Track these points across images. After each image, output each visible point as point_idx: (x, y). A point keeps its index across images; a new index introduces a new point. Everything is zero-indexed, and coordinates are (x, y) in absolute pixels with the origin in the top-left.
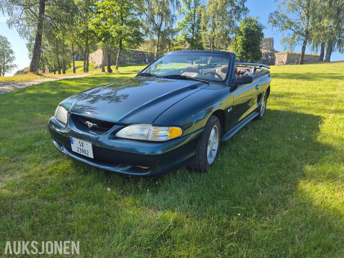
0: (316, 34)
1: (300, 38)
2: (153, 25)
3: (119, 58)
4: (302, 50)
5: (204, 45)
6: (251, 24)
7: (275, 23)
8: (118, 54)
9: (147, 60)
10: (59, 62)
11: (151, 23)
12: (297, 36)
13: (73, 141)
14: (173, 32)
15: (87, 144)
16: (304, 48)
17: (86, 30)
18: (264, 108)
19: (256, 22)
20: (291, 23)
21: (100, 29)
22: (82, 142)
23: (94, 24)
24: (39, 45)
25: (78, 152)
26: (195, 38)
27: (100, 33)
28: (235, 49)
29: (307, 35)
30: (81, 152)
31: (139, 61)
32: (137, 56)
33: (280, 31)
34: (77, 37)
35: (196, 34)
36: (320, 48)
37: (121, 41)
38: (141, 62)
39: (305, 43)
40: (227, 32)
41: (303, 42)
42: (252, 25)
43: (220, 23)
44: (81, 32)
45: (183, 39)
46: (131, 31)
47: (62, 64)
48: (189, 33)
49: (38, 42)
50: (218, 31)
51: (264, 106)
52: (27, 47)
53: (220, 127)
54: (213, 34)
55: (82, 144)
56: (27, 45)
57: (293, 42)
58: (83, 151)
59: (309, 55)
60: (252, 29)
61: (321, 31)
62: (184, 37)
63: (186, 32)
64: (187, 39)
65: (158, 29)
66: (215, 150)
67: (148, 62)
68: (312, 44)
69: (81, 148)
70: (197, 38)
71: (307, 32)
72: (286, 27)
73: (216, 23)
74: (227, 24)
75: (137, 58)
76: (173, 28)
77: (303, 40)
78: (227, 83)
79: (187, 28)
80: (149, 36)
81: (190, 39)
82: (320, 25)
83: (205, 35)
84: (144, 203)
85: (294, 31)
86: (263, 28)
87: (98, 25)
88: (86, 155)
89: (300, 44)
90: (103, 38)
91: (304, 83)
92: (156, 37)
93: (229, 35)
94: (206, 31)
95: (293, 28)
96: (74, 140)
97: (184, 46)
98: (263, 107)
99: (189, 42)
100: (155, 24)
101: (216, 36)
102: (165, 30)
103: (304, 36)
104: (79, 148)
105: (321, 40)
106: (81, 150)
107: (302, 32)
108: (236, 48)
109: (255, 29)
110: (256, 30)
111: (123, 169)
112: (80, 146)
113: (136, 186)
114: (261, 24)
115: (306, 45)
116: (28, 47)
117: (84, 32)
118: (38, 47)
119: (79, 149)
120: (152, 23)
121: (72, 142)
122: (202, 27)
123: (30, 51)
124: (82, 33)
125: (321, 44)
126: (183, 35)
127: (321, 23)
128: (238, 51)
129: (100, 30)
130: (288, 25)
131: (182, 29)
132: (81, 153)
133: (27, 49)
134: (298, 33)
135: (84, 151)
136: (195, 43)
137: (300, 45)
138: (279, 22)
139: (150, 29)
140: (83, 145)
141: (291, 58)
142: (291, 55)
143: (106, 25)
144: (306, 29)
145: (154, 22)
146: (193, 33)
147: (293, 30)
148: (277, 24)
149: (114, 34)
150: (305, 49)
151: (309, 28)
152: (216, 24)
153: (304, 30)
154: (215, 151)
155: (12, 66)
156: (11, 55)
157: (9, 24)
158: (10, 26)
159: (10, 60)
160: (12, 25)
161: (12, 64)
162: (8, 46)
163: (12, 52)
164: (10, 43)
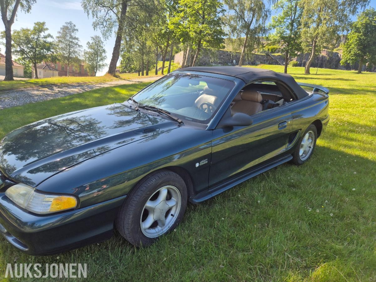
2: (242, 22)
3: (195, 60)
5: (303, 45)
6: (373, 18)
8: (195, 56)
9: (234, 61)
10: (143, 62)
11: (239, 21)
14: (264, 31)
17: (167, 30)
21: (180, 28)
23: (174, 24)
26: (292, 36)
27: (179, 33)
28: (346, 49)
31: (226, 62)
32: (224, 56)
34: (159, 38)
35: (295, 32)
37: (200, 41)
38: (227, 63)
40: (336, 29)
42: (375, 19)
45: (277, 38)
46: (211, 31)
47: (146, 65)
48: (286, 30)
49: (118, 44)
50: (323, 28)
54: (316, 32)
60: (374, 24)
62: (279, 35)
63: (282, 29)
64: (283, 38)
65: (247, 26)
67: (236, 63)
70: (295, 36)
75: (224, 59)
78: (208, 124)
79: (284, 25)
80: (236, 35)
81: (286, 37)
83: (306, 33)
87: (177, 25)
90: (182, 39)
92: (243, 36)
93: (338, 33)
94: (309, 27)
97: (280, 45)
99: (285, 42)
100: (245, 21)
101: (320, 35)
102: (256, 28)
108: (348, 48)
118: (117, 49)
120: (241, 20)
122: (303, 23)
124: (164, 33)
126: (278, 33)
128: (350, 52)
129: (179, 30)
131: (278, 26)
136: (292, 42)
139: (238, 27)
145: (244, 19)
146: (291, 30)
149: (192, 34)
152: (322, 18)
155: (103, 65)
156: (103, 55)
157: (95, 26)
158: (95, 28)
159: (102, 59)
160: (96, 27)
161: (104, 63)
162: (101, 45)
163: (104, 51)
164: (103, 42)
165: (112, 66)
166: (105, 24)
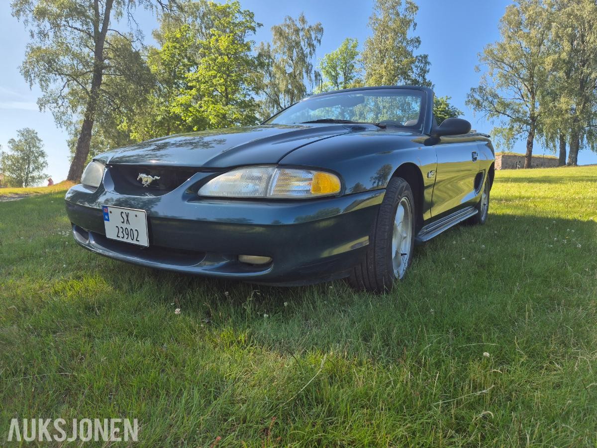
0: (548, 121)
1: (521, 128)
2: (277, 108)
4: (528, 147)
6: (438, 108)
7: (478, 104)
11: (273, 106)
12: (516, 126)
13: (109, 213)
15: (136, 216)
16: (530, 144)
17: (166, 115)
18: (485, 207)
19: (446, 104)
20: (506, 105)
21: (191, 112)
22: (127, 211)
23: (181, 104)
24: (87, 137)
25: (118, 239)
27: (190, 119)
29: (534, 123)
30: (123, 238)
33: (487, 116)
34: (152, 128)
36: (558, 143)
39: (531, 135)
41: (527, 134)
42: (440, 109)
43: (387, 105)
44: (159, 118)
46: (242, 115)
49: (86, 132)
51: (485, 203)
52: (69, 145)
53: (413, 207)
55: (127, 216)
56: (69, 142)
57: (510, 136)
58: (128, 235)
59: (540, 158)
60: (439, 115)
61: (558, 116)
66: (406, 254)
68: (544, 138)
69: (125, 226)
71: (533, 118)
72: (497, 111)
73: (381, 105)
74: (398, 108)
76: (309, 114)
77: (528, 131)
78: (421, 129)
82: (555, 107)
84: (256, 338)
85: (510, 117)
86: (458, 114)
87: (187, 107)
88: (134, 242)
89: (523, 136)
90: (196, 127)
91: (545, 186)
95: (508, 112)
96: (111, 212)
98: (484, 205)
100: (281, 107)
103: (528, 124)
104: (120, 228)
105: (559, 132)
106: (124, 232)
107: (525, 118)
109: (445, 116)
110: (447, 117)
111: (211, 265)
112: (123, 222)
113: (239, 310)
114: (455, 108)
115: (534, 139)
116: (71, 146)
117: (164, 118)
118: (86, 141)
119: (121, 230)
120: (275, 106)
121: (106, 217)
122: (357, 113)
123: (72, 152)
124: (160, 121)
125: (559, 136)
127: (556, 104)
129: (190, 114)
130: (500, 108)
132: (125, 240)
133: (68, 148)
134: (518, 120)
135: (130, 232)
137: (522, 138)
138: (485, 104)
140: (128, 220)
141: (509, 162)
142: (508, 157)
143: (201, 107)
144: (531, 114)
145: (279, 104)
147: (508, 116)
148: (482, 106)
149: (213, 119)
150: (532, 146)
151: (537, 111)
152: (381, 107)
153: (528, 115)
154: (406, 256)
155: (40, 178)
156: (41, 160)
157: (41, 105)
158: (43, 107)
159: (38, 168)
160: (45, 107)
161: (41, 174)
162: (37, 144)
163: (42, 154)
164: (41, 141)
165: (75, 168)
166: (60, 102)
